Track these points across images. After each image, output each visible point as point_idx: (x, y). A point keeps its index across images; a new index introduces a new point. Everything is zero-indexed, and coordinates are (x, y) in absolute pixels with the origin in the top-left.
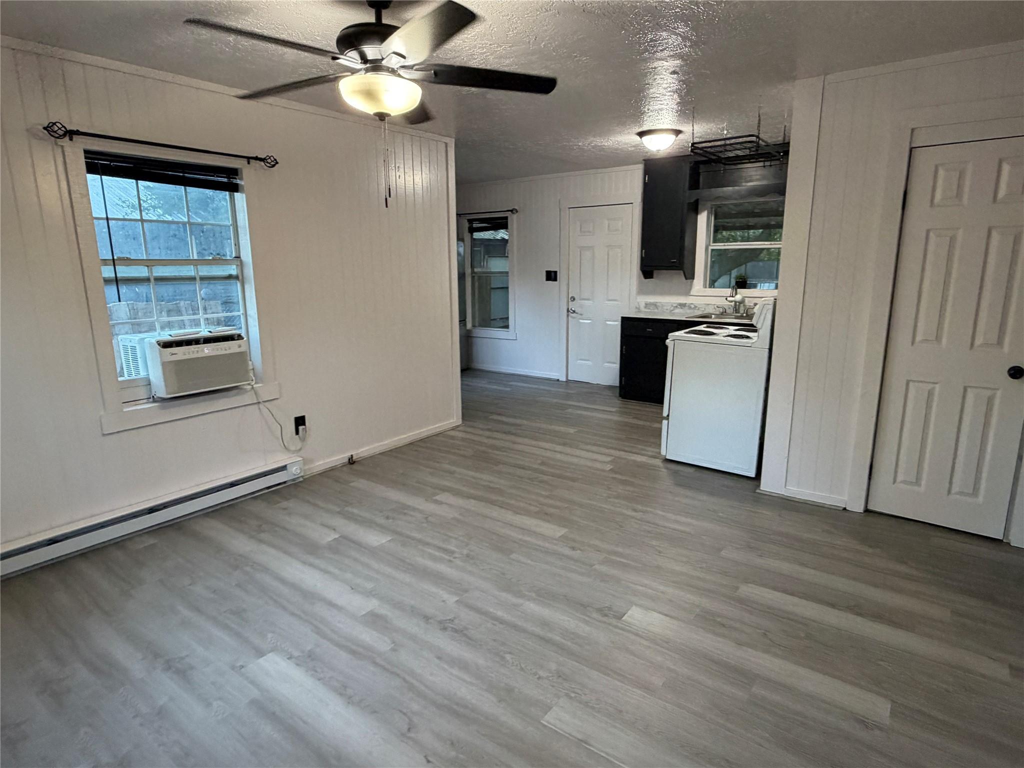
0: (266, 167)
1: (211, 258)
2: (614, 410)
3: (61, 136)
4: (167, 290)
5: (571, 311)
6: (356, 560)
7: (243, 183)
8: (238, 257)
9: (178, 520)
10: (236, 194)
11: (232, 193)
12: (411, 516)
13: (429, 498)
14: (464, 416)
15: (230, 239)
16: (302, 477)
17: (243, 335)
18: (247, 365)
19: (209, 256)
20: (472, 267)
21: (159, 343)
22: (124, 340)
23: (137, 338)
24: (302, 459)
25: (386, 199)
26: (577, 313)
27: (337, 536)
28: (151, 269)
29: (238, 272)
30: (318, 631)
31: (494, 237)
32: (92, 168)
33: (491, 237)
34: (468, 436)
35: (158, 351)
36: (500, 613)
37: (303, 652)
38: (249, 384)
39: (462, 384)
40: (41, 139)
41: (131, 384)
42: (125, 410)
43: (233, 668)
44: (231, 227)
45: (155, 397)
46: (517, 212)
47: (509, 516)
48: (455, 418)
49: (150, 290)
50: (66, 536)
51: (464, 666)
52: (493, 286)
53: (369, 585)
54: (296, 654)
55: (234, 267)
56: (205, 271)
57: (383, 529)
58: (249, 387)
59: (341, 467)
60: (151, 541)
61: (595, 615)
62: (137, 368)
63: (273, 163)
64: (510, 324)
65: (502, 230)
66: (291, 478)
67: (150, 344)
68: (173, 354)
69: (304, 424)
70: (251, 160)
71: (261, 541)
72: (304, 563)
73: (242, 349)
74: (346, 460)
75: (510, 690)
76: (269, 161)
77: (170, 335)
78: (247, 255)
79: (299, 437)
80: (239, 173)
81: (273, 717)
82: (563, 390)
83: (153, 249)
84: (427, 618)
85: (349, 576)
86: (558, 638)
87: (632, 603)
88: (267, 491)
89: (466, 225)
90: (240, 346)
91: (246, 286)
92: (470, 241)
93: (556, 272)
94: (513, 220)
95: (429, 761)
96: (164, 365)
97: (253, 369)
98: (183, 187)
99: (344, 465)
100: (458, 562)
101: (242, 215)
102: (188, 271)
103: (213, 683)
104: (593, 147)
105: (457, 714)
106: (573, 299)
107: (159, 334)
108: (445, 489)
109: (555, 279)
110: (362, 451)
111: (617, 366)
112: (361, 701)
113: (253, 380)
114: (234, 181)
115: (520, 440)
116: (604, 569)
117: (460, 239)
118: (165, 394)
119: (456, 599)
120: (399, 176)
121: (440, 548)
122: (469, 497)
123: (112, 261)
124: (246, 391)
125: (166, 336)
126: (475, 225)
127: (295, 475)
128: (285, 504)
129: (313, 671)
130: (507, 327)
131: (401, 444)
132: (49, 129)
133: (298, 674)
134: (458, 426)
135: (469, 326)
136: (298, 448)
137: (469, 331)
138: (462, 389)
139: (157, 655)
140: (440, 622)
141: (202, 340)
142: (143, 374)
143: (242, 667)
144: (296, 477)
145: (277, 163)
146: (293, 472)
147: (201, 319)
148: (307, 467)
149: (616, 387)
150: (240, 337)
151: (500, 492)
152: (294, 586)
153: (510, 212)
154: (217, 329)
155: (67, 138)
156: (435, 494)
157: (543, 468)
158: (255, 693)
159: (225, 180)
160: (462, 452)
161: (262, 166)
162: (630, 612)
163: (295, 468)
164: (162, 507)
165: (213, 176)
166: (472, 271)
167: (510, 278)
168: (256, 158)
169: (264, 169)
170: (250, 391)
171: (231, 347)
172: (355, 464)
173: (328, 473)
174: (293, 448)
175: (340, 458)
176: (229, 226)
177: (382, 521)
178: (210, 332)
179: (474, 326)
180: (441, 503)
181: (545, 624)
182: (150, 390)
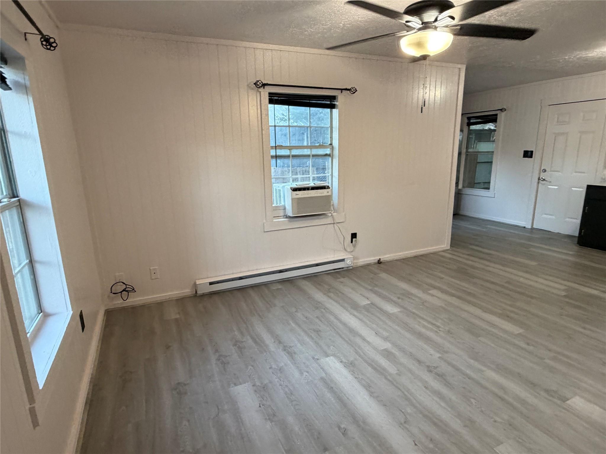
0: (350, 94)
1: (318, 145)
2: (571, 253)
3: (260, 87)
4: (296, 161)
5: (542, 179)
6: (379, 318)
7: (338, 104)
8: (331, 144)
9: (292, 279)
10: (333, 110)
11: (331, 109)
12: (413, 300)
13: (425, 291)
14: (452, 245)
15: (328, 134)
16: (352, 266)
17: (330, 186)
18: (330, 202)
19: (318, 144)
20: (467, 148)
21: (291, 188)
22: (277, 186)
23: (282, 186)
24: (352, 256)
25: (422, 108)
26: (547, 181)
27: (369, 303)
28: (291, 151)
29: (331, 152)
30: (357, 352)
31: (483, 128)
32: (271, 101)
33: (481, 128)
34: (454, 257)
35: (290, 193)
36: (468, 372)
37: (348, 361)
38: (330, 213)
39: (453, 224)
40: (252, 89)
41: (276, 208)
42: (274, 221)
43: (313, 358)
44: (329, 128)
45: (287, 215)
46: (505, 110)
47: (478, 312)
48: (446, 245)
49: (289, 161)
50: (246, 277)
51: (441, 397)
52: (478, 161)
53: (385, 334)
54: (344, 360)
55: (329, 149)
56: (315, 152)
57: (396, 304)
58: (330, 214)
59: (374, 264)
60: (279, 286)
61: (543, 393)
62: (280, 200)
63: (354, 91)
64: (491, 187)
65: (490, 124)
66: (346, 266)
67: (288, 189)
68: (297, 195)
69: (356, 237)
70: (343, 91)
71: (329, 297)
72: (351, 314)
73: (329, 194)
74: (377, 261)
75: (472, 422)
76: (352, 90)
77: (296, 185)
78: (336, 143)
79: (353, 244)
80: (336, 98)
81: (331, 389)
82: (528, 235)
83: (293, 141)
84: (419, 362)
85: (374, 326)
86: (511, 400)
87: (576, 394)
88: (333, 271)
89: (466, 121)
90: (328, 192)
91: (334, 160)
92: (467, 130)
93: (532, 152)
94: (502, 117)
95: (416, 445)
96: (292, 199)
97: (333, 205)
98: (309, 108)
99: (375, 264)
100: (442, 334)
101: (335, 121)
102: (307, 152)
103: (304, 363)
104: (578, 59)
105: (435, 424)
106: (545, 171)
107: (291, 184)
108: (435, 288)
109: (531, 157)
110: (386, 257)
111: (578, 221)
112: (378, 397)
113: (332, 211)
114: (334, 103)
115: (492, 265)
116: (552, 363)
117: (462, 130)
118: (292, 214)
119: (438, 355)
120: (426, 93)
121: (429, 322)
122: (453, 295)
123: (275, 147)
124: (328, 216)
125: (294, 186)
126: (472, 121)
127: (348, 265)
128: (342, 280)
129: (353, 373)
130: (488, 188)
131: (409, 256)
132: (256, 84)
133: (345, 371)
134: (447, 250)
135: (460, 187)
136: (352, 250)
137: (460, 190)
138: (453, 227)
139: (280, 342)
140: (428, 367)
141: (311, 188)
142: (283, 203)
143: (318, 359)
144: (349, 266)
145: (356, 91)
146: (348, 263)
147: (311, 177)
148: (355, 261)
149: (575, 237)
150: (328, 187)
151: (474, 296)
152: (345, 324)
153: (500, 111)
154: (318, 182)
155: (262, 88)
156: (430, 290)
157: (507, 285)
158: (324, 375)
159: (329, 102)
160: (448, 267)
161: (348, 93)
162: (573, 400)
163: (349, 261)
164: (285, 270)
165: (323, 101)
166: (466, 151)
167: (494, 156)
168: (346, 89)
169: (349, 95)
170: (331, 216)
171: (324, 192)
172: (381, 264)
173: (366, 267)
174: (349, 250)
175: (373, 259)
176: (328, 128)
177: (395, 299)
178: (315, 184)
179: (463, 187)
180: (433, 296)
181: (502, 388)
182: (285, 212)
